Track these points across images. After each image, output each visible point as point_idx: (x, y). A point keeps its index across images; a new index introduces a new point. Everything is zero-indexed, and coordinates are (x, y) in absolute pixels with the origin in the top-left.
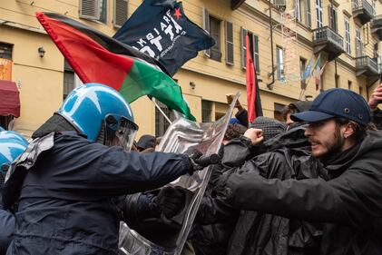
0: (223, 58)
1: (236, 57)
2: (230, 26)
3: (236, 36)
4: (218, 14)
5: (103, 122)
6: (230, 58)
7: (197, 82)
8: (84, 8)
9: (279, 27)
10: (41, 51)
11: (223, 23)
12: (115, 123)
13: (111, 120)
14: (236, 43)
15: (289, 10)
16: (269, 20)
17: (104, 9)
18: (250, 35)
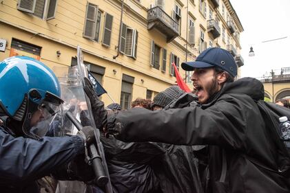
0: (160, 68)
1: (167, 68)
2: (165, 51)
3: (168, 57)
4: (159, 44)
5: (26, 95)
6: (164, 68)
7: (145, 79)
8: (86, 31)
9: (191, 55)
10: (58, 53)
11: (161, 49)
12: (39, 97)
13: (35, 94)
14: (168, 60)
15: (196, 47)
16: (186, 50)
17: (98, 34)
18: (175, 57)
